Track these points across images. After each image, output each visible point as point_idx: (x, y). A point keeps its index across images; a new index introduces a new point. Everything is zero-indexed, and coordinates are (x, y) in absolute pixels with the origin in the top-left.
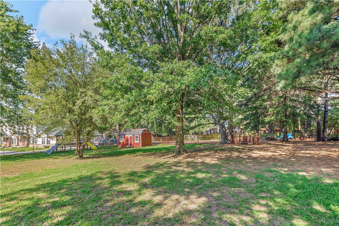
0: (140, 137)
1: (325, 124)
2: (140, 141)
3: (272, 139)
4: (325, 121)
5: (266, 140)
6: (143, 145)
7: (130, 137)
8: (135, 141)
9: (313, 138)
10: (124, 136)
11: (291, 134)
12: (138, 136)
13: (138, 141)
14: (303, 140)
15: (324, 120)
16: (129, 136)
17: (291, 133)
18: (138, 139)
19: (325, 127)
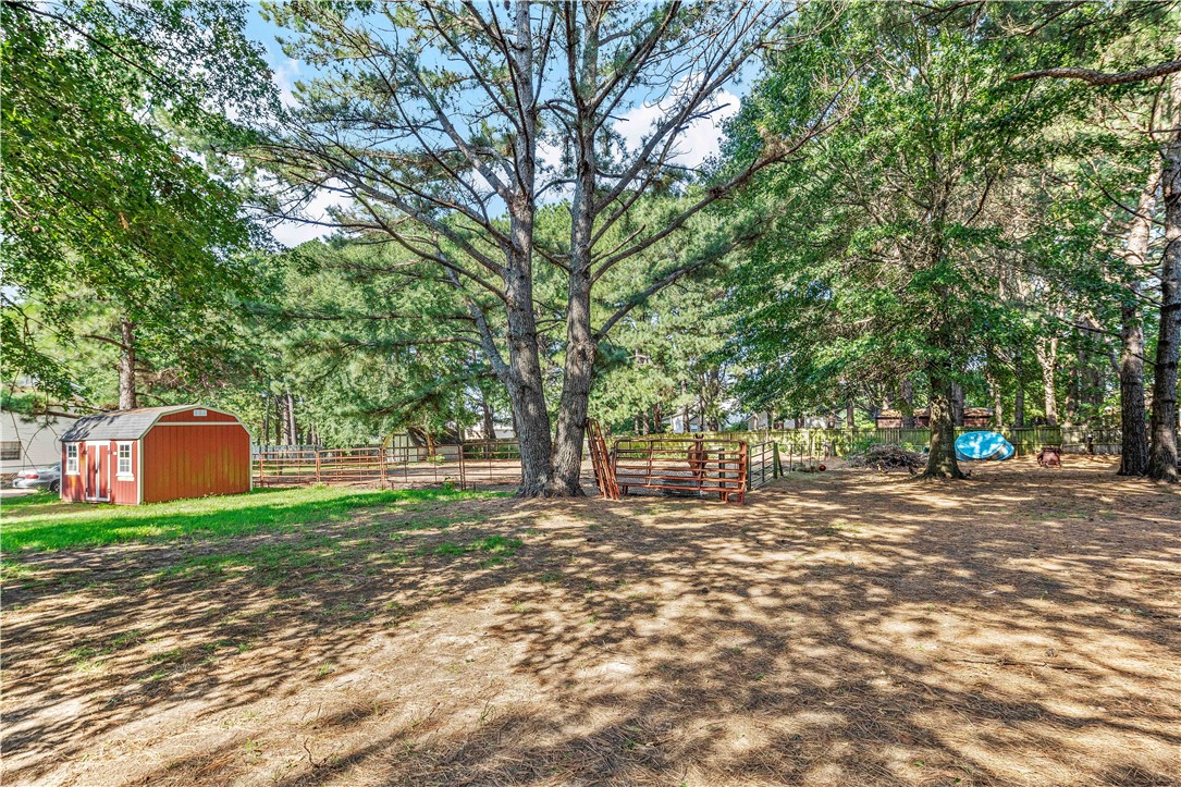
0: (135, 447)
1: (1167, 379)
2: (134, 472)
3: (894, 461)
4: (1167, 361)
5: (868, 462)
6: (148, 499)
7: (101, 447)
8: (119, 473)
9: (1112, 454)
10: (81, 446)
11: (1005, 436)
12: (130, 443)
13: (130, 473)
14: (1056, 469)
15: (1159, 358)
16: (98, 444)
17: (1004, 430)
18: (130, 459)
19: (1168, 397)
